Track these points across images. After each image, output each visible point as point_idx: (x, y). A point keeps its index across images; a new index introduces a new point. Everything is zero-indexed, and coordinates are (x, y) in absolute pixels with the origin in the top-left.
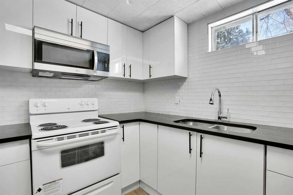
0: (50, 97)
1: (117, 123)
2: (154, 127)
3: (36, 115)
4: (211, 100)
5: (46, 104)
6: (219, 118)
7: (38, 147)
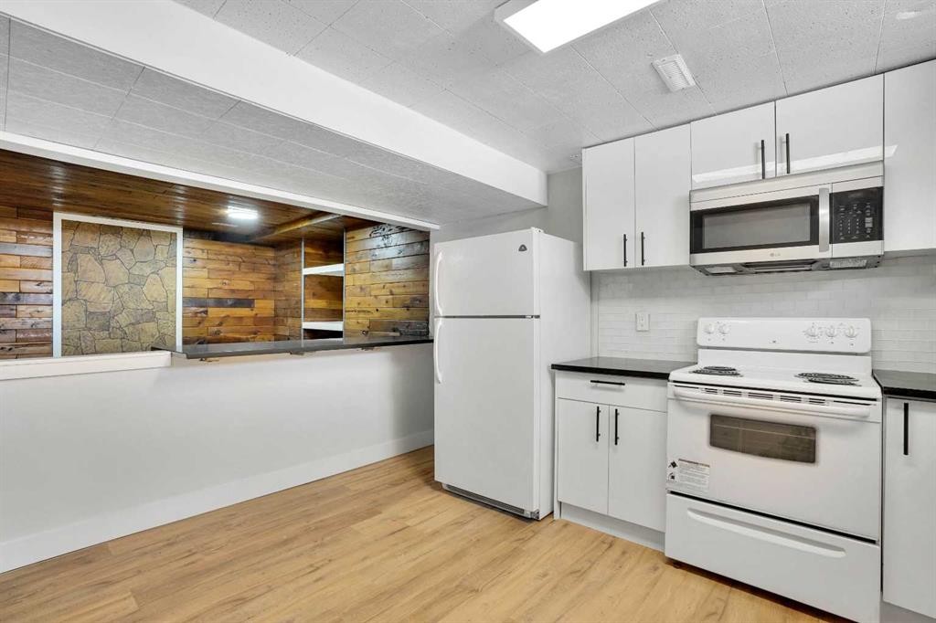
0: (738, 315)
3: (708, 348)
5: (727, 330)
7: (675, 395)
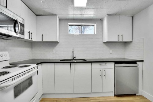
1: (35, 65)
2: (52, 65)
4: (73, 52)
6: (73, 58)
